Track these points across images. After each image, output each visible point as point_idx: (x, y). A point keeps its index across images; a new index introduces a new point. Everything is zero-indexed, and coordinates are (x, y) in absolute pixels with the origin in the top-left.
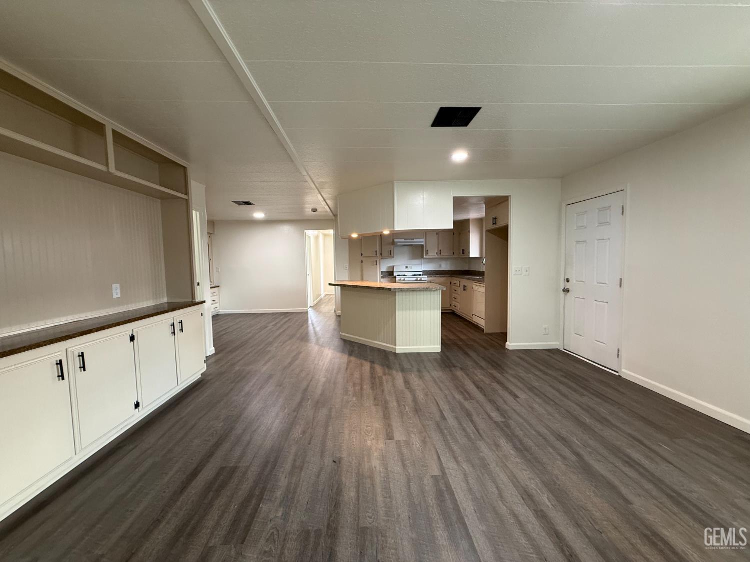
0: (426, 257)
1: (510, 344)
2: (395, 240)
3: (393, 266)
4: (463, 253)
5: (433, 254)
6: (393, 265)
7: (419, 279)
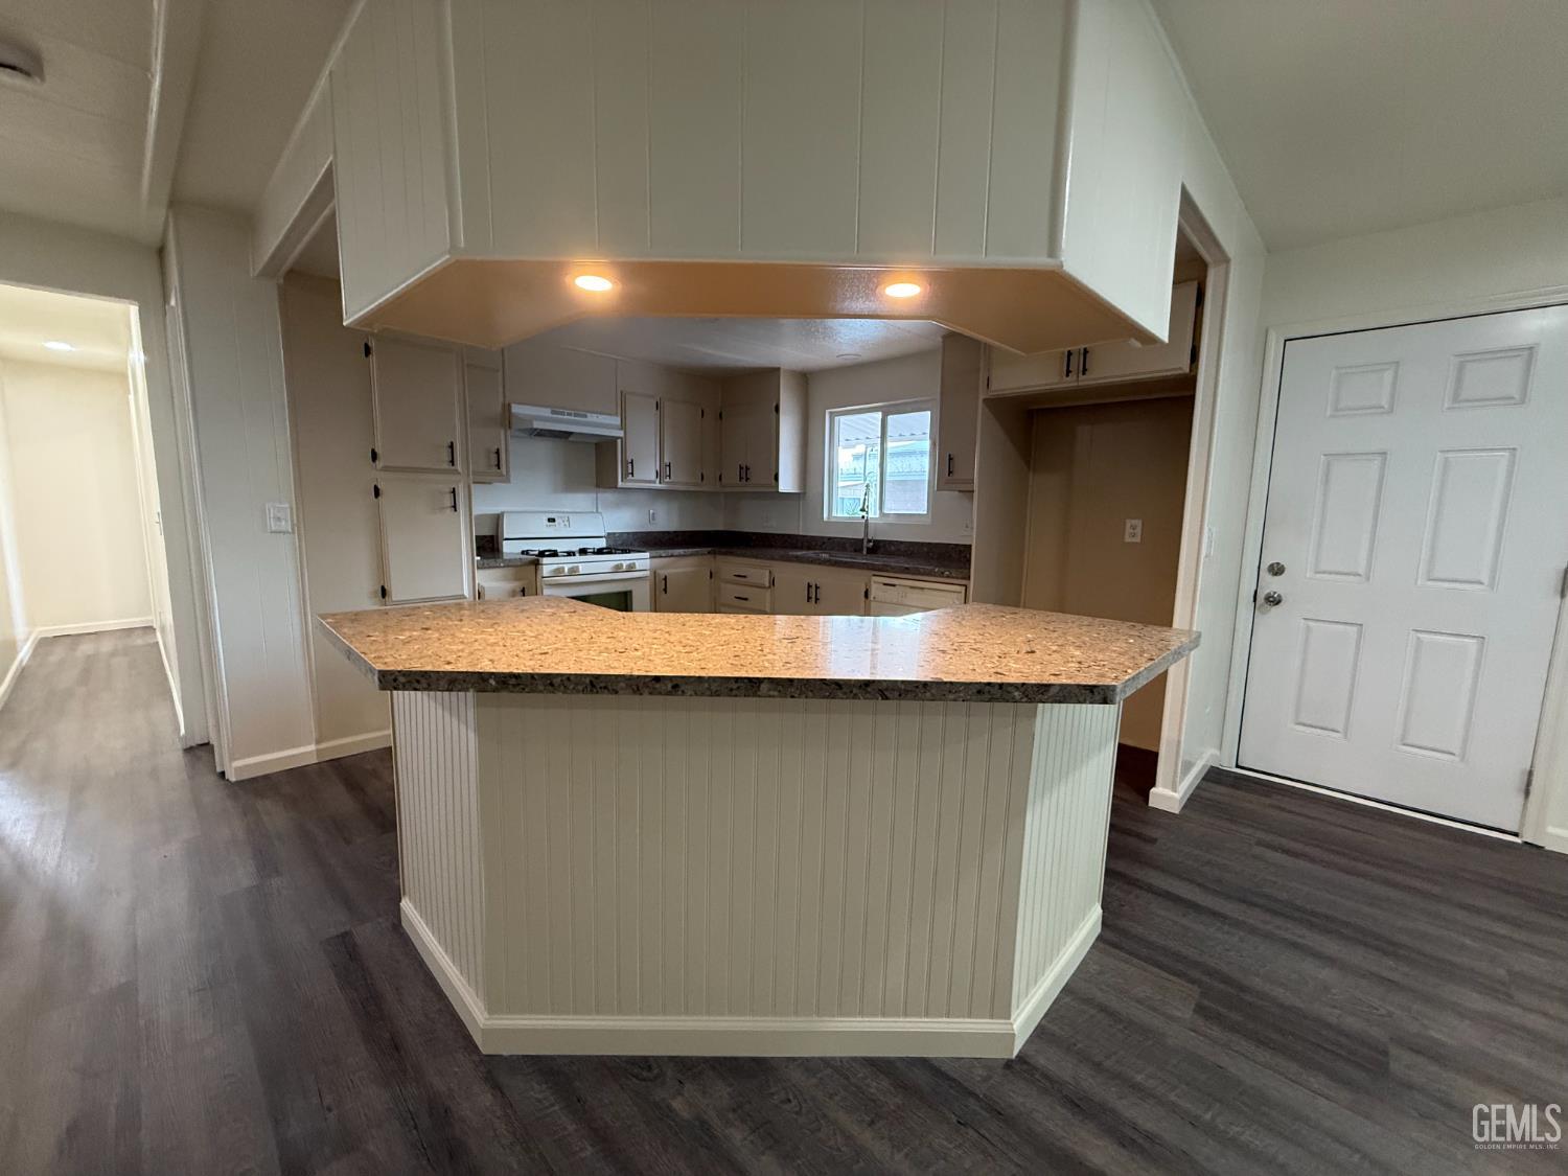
0: (625, 485)
1: (1174, 795)
2: (516, 409)
3: (498, 520)
4: (746, 477)
5: (647, 472)
6: (497, 509)
7: (625, 564)
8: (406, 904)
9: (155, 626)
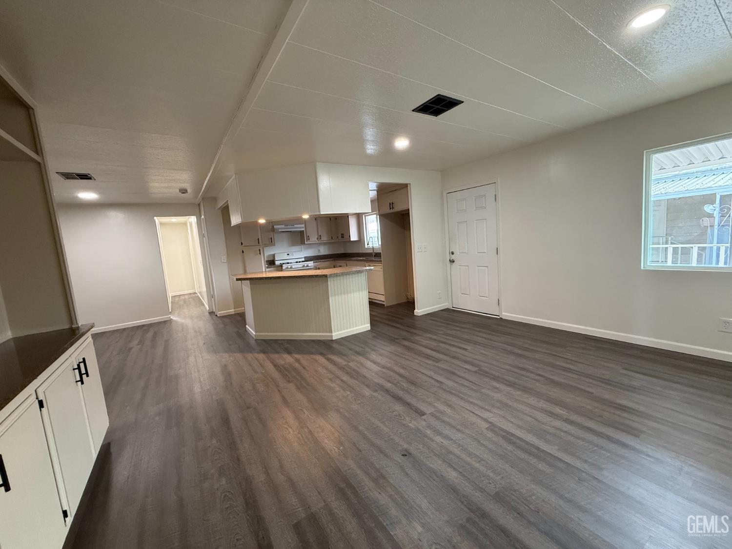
0: (308, 243)
1: (419, 311)
2: (275, 227)
3: (274, 255)
4: (343, 237)
5: (314, 239)
6: (273, 253)
7: (306, 265)
8: (247, 326)
9: (197, 292)
